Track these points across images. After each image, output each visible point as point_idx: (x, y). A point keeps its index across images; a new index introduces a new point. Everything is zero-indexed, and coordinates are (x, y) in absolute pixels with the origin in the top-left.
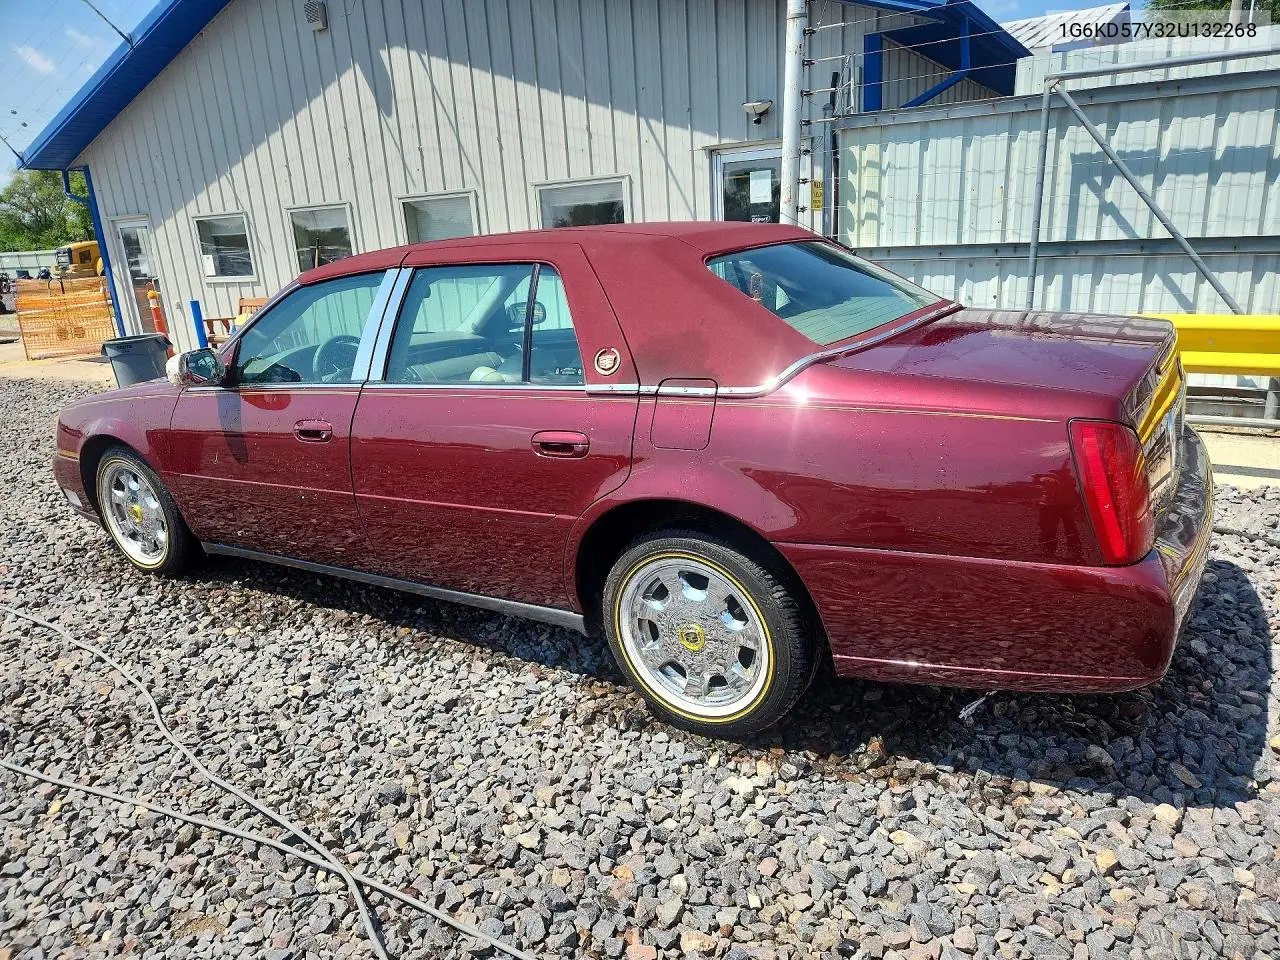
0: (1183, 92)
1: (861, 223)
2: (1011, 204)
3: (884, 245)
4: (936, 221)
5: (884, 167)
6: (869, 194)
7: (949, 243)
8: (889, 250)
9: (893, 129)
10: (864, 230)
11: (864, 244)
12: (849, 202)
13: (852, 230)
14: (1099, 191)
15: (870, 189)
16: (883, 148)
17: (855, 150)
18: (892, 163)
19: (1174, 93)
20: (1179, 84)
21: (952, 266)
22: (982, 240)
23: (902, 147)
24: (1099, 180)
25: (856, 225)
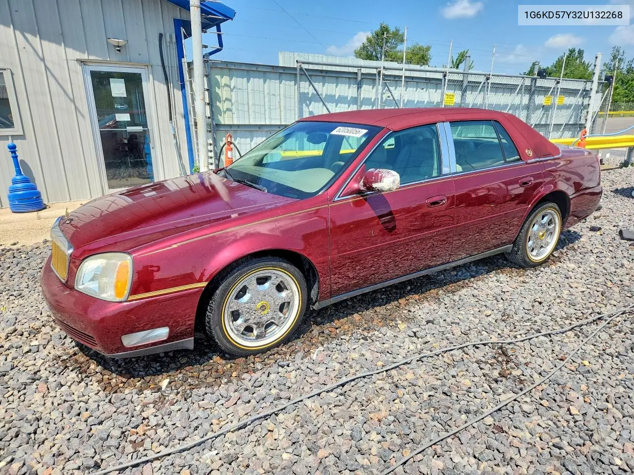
0: (328, 75)
1: (225, 112)
2: (282, 108)
3: (236, 123)
4: (256, 114)
5: (232, 87)
6: (227, 99)
7: (262, 124)
8: (239, 126)
9: (234, 70)
10: (226, 115)
11: (227, 123)
12: (217, 102)
13: (221, 115)
14: (308, 106)
15: (227, 97)
16: (231, 79)
17: (218, 77)
18: (236, 86)
19: (324, 74)
20: (327, 72)
21: (264, 133)
22: (273, 123)
23: (239, 80)
24: (308, 102)
25: (222, 113)
